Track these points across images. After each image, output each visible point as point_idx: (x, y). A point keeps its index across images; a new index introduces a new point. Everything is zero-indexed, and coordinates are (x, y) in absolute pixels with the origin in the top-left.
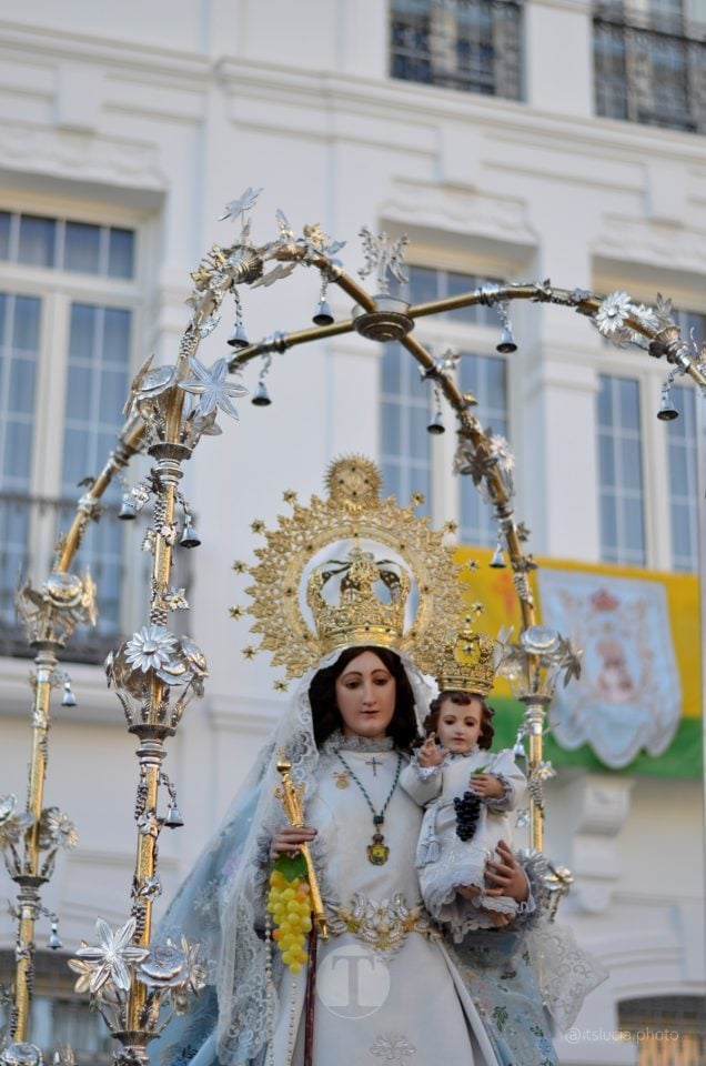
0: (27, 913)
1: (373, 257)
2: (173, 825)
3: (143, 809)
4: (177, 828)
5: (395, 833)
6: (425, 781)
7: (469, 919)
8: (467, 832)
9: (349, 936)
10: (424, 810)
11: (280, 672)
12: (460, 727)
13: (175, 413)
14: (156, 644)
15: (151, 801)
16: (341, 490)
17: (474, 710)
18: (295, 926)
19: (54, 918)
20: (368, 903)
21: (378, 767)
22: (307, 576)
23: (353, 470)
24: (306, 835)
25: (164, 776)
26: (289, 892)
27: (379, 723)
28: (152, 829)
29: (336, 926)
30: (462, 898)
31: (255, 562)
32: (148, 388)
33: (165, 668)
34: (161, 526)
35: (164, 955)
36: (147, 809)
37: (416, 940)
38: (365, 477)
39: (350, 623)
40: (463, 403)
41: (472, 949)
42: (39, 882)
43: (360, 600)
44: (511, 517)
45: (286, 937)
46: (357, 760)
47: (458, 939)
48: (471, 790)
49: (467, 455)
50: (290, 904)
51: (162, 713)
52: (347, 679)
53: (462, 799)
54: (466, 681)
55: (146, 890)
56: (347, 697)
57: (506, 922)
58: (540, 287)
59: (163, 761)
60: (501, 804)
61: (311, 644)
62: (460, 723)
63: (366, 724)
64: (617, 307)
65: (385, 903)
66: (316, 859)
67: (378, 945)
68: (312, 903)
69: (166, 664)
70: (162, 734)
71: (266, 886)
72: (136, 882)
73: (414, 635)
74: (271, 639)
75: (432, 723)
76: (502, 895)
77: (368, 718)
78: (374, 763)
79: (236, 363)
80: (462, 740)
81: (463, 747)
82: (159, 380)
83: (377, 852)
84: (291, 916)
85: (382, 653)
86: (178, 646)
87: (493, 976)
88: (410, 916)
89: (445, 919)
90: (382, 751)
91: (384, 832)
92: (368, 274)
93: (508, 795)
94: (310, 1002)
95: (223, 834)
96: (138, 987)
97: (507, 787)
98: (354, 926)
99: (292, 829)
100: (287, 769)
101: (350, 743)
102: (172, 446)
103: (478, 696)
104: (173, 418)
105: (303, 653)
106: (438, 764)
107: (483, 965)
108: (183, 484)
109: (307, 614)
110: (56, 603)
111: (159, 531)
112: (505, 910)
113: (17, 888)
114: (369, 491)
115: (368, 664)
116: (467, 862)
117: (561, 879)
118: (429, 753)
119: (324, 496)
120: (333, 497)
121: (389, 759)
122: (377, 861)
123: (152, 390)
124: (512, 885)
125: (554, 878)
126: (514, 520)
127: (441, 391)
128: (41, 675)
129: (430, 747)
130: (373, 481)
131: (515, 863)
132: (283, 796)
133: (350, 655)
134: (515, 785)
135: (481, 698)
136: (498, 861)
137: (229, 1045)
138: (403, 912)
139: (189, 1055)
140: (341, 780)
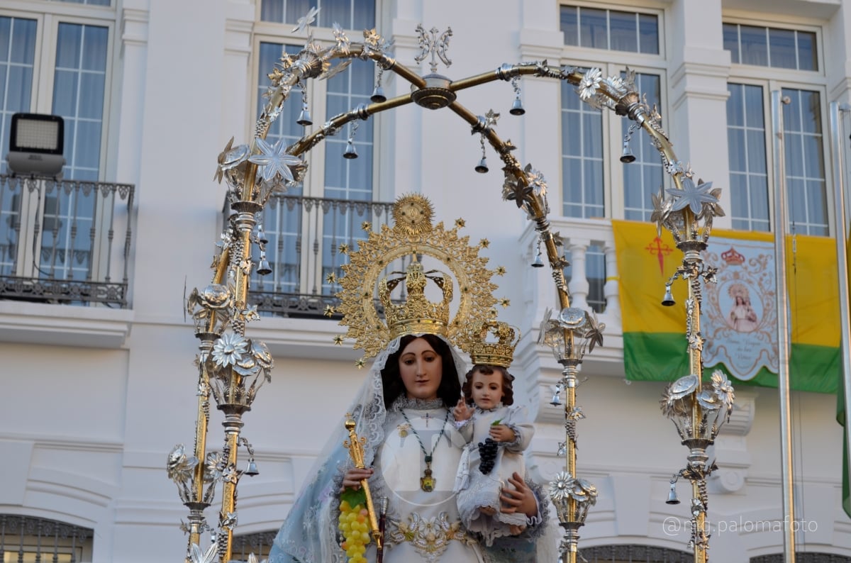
0: (194, 529)
1: (426, 47)
2: (251, 474)
3: (226, 464)
4: (255, 476)
6: (460, 430)
7: (495, 529)
8: (487, 467)
9: (406, 544)
10: (462, 450)
12: (486, 391)
13: (250, 179)
14: (233, 346)
15: (232, 458)
16: (403, 220)
17: (497, 377)
18: (358, 541)
19: (213, 532)
20: (420, 520)
21: (430, 420)
23: (412, 204)
24: (365, 474)
25: (244, 440)
26: (352, 515)
27: (428, 389)
28: (232, 478)
29: (397, 537)
32: (229, 162)
33: (239, 364)
34: (239, 261)
36: (229, 464)
38: (421, 209)
39: (407, 318)
40: (504, 148)
41: (503, 550)
42: (202, 506)
43: (413, 300)
44: (548, 229)
45: (351, 548)
46: (415, 415)
47: (489, 544)
48: (490, 437)
49: (512, 185)
50: (352, 524)
51: (238, 396)
52: (404, 358)
53: (484, 443)
54: (489, 357)
55: (228, 522)
56: (407, 371)
57: (519, 532)
58: (540, 66)
59: (242, 429)
60: (513, 446)
61: (382, 332)
62: (486, 388)
63: (419, 390)
64: (592, 80)
65: (433, 519)
66: (372, 491)
67: (427, 550)
68: (370, 524)
69: (239, 361)
70: (240, 410)
71: (338, 511)
72: (221, 517)
73: (457, 323)
74: (354, 330)
75: (469, 385)
76: (516, 512)
77: (421, 386)
78: (427, 417)
79: (333, 128)
80: (488, 400)
81: (489, 405)
82: (236, 157)
83: (427, 483)
84: (354, 533)
85: (429, 338)
86: (248, 348)
88: (451, 528)
89: (476, 530)
90: (434, 408)
91: (432, 468)
92: (422, 59)
93: (518, 439)
95: (320, 472)
97: (517, 434)
98: (410, 536)
99: (354, 470)
100: (352, 426)
101: (410, 403)
102: (246, 203)
103: (499, 367)
104: (249, 182)
105: (377, 339)
106: (468, 418)
110: (212, 306)
111: (238, 265)
112: (518, 523)
113: (188, 511)
114: (424, 219)
115: (419, 347)
116: (486, 489)
117: (587, 493)
118: (460, 411)
119: (392, 225)
120: (398, 225)
121: (438, 413)
122: (427, 488)
123: (231, 163)
124: (523, 504)
125: (582, 493)
126: (552, 231)
127: (486, 141)
129: (462, 406)
130: (427, 212)
131: (526, 489)
132: (350, 446)
133: (406, 341)
134: (524, 432)
135: (502, 369)
136: (512, 488)
138: (446, 525)
140: (403, 431)
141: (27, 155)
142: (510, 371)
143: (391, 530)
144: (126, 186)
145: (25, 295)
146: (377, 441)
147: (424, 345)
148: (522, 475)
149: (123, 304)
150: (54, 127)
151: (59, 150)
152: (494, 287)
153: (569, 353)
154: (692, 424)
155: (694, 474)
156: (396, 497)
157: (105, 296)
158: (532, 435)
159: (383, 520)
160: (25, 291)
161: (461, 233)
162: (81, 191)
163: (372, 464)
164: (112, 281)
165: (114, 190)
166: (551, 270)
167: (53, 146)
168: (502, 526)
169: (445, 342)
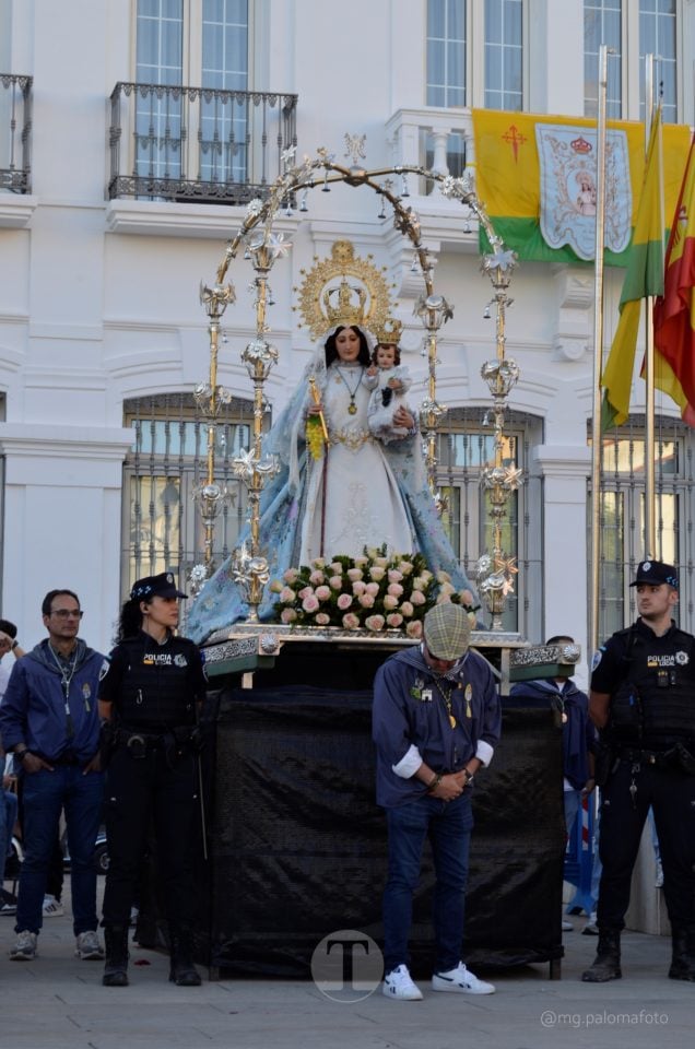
0: (211, 431)
5: (359, 402)
6: (371, 382)
7: (388, 437)
8: (386, 403)
9: (341, 444)
10: (371, 391)
11: (313, 335)
12: (385, 358)
14: (259, 347)
15: (259, 405)
16: (337, 255)
17: (391, 351)
18: (318, 444)
20: (348, 430)
21: (353, 374)
22: (323, 294)
23: (342, 245)
24: (321, 407)
25: (263, 395)
26: (314, 431)
27: (352, 356)
28: (260, 415)
29: (336, 440)
30: (385, 429)
31: (301, 287)
32: (253, 245)
33: (263, 356)
35: (266, 461)
37: (368, 444)
38: (347, 248)
39: (340, 316)
40: (395, 201)
41: (393, 447)
43: (344, 305)
44: (420, 246)
45: (314, 448)
46: (344, 371)
47: (386, 443)
48: (388, 386)
49: (399, 221)
50: (315, 434)
51: (262, 373)
52: (338, 339)
53: (385, 389)
55: (258, 438)
56: (340, 346)
57: (403, 437)
59: (263, 390)
60: (401, 391)
61: (325, 323)
62: (385, 357)
63: (348, 357)
65: (355, 430)
66: (324, 415)
67: (352, 447)
70: (263, 380)
71: (306, 427)
73: (368, 318)
74: (309, 320)
75: (375, 355)
76: (401, 427)
77: (348, 354)
78: (352, 372)
80: (386, 363)
81: (387, 366)
82: (257, 241)
83: (352, 409)
84: (315, 440)
85: (354, 328)
86: (267, 348)
88: (365, 435)
89: (379, 436)
90: (355, 367)
91: (355, 402)
92: (348, 156)
93: (403, 386)
94: (325, 471)
96: (256, 473)
97: (403, 384)
98: (343, 440)
99: (314, 405)
100: (313, 381)
101: (341, 364)
102: (263, 268)
104: (263, 255)
105: (322, 326)
106: (375, 374)
108: (268, 282)
109: (324, 309)
112: (402, 433)
114: (349, 254)
115: (347, 333)
116: (386, 416)
117: (441, 410)
118: (371, 371)
119: (330, 258)
120: (334, 257)
121: (358, 370)
122: (352, 413)
123: (255, 246)
124: (405, 423)
125: (439, 410)
127: (385, 198)
128: (213, 329)
129: (372, 368)
130: (351, 251)
131: (407, 414)
132: (312, 392)
133: (340, 329)
134: (407, 383)
135: (394, 345)
136: (399, 414)
137: (293, 487)
138: (362, 434)
139: (278, 490)
140: (338, 380)
142: (399, 346)
143: (333, 437)
144: (25, 77)
146: (323, 385)
147: (352, 333)
148: (405, 407)
149: (24, 192)
152: (389, 296)
153: (432, 323)
154: (497, 383)
156: (335, 418)
157: (10, 182)
161: (371, 263)
164: (16, 168)
165: (15, 82)
168: (393, 434)
169: (361, 330)
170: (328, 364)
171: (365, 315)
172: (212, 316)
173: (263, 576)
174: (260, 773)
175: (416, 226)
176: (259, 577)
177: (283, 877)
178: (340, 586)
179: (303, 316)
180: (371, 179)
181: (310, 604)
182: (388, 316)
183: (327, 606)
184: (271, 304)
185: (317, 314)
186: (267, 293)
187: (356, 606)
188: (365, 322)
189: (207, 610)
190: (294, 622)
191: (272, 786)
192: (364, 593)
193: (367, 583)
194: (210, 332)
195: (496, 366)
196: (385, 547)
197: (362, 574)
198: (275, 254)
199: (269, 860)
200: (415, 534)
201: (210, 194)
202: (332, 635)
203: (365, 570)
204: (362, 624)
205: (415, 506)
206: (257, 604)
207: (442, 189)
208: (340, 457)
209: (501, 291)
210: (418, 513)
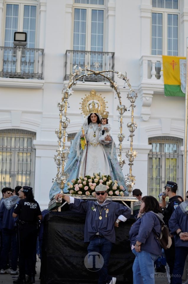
0: (60, 142)
5: (97, 134)
6: (99, 128)
8: (103, 134)
9: (91, 145)
10: (100, 131)
11: (85, 116)
12: (103, 122)
17: (105, 120)
18: (83, 145)
20: (93, 142)
22: (88, 105)
23: (93, 92)
25: (66, 132)
26: (82, 141)
27: (95, 121)
30: (103, 141)
31: (82, 103)
33: (65, 121)
36: (64, 135)
37: (99, 146)
39: (92, 110)
42: (61, 138)
46: (93, 125)
47: (104, 145)
48: (104, 129)
49: (111, 85)
50: (82, 143)
51: (65, 126)
52: (91, 117)
56: (92, 119)
57: (109, 143)
61: (88, 112)
62: (103, 121)
63: (94, 122)
67: (94, 146)
68: (85, 143)
70: (66, 128)
75: (101, 121)
76: (107, 141)
78: (95, 126)
81: (104, 124)
83: (95, 136)
85: (95, 114)
86: (67, 119)
87: (110, 149)
89: (102, 143)
91: (95, 134)
93: (108, 130)
98: (92, 144)
99: (83, 135)
100: (83, 128)
102: (66, 98)
103: (106, 118)
104: (67, 94)
106: (101, 126)
107: (109, 148)
108: (68, 102)
109: (88, 109)
113: (58, 139)
115: (93, 115)
116: (103, 137)
117: (123, 136)
118: (99, 125)
119: (90, 95)
121: (97, 125)
122: (95, 137)
123: (64, 92)
124: (109, 139)
126: (118, 92)
128: (61, 114)
130: (95, 93)
131: (109, 137)
132: (82, 131)
133: (91, 114)
134: (109, 128)
135: (106, 119)
136: (107, 137)
137: (78, 157)
138: (97, 143)
139: (75, 158)
140: (91, 128)
141: (18, 42)
142: (108, 118)
143: (89, 143)
144: (42, 49)
145: (19, 77)
146: (87, 129)
147: (95, 115)
148: (109, 135)
149: (42, 79)
150: (24, 35)
151: (26, 41)
152: (106, 105)
153: (121, 112)
154: (131, 129)
155: (131, 136)
156: (90, 138)
158: (110, 129)
159: (88, 142)
160: (19, 76)
161: (101, 96)
162: (31, 51)
163: (86, 133)
164: (39, 73)
165: (39, 50)
166: (118, 98)
167: (24, 39)
168: (106, 143)
169: (97, 114)
170: (89, 124)
171: (99, 110)
172: (60, 111)
173: (65, 181)
174: (60, 234)
175: (116, 86)
176: (63, 181)
177: (66, 263)
178: (86, 184)
179: (82, 111)
180: (101, 74)
181: (76, 189)
182: (105, 110)
183: (81, 189)
184: (69, 107)
185: (86, 110)
186: (67, 104)
187: (89, 189)
188: (99, 112)
189: (54, 190)
190: (73, 194)
191: (63, 238)
192: (92, 186)
193: (93, 183)
194: (60, 115)
195: (131, 124)
196: (100, 173)
197: (92, 181)
198: (69, 94)
199: (62, 258)
200: (112, 170)
201: (91, 79)
202: (83, 197)
203: (93, 180)
204: (91, 194)
205: (112, 162)
206: (63, 189)
207: (118, 76)
208: (91, 148)
209: (133, 103)
210: (113, 164)
